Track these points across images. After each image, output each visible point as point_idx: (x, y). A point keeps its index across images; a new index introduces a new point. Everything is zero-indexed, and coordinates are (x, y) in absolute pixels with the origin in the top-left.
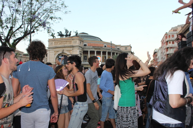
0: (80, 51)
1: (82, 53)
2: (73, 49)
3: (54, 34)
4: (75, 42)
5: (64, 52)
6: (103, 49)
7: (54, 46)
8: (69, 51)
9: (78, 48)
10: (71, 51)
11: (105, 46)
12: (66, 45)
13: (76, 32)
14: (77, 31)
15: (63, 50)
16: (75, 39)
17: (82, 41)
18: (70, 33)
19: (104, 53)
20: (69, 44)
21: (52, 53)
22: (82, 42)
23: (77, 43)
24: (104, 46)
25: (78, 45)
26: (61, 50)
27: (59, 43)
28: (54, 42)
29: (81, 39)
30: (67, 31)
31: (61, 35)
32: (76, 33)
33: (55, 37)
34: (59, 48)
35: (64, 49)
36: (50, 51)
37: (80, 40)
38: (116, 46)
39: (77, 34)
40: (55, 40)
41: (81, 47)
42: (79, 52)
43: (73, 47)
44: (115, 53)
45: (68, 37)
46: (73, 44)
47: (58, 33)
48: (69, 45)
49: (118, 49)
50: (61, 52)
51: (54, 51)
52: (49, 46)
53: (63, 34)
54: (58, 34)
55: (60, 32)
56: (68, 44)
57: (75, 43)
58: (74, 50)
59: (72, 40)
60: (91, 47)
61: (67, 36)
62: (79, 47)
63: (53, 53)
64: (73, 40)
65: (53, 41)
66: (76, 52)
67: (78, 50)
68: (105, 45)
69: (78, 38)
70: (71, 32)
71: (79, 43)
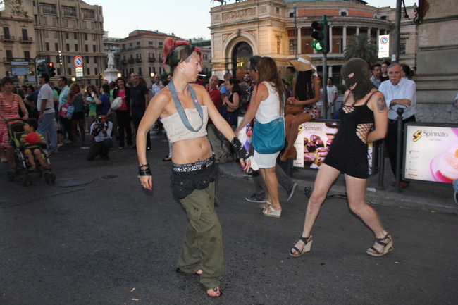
0: (275, 31)
2: (259, 27)
4: (264, 10)
5: (241, 35)
6: (335, 21)
7: (221, 22)
8: (252, 31)
9: (269, 24)
10: (255, 32)
11: (343, 14)
12: (244, 18)
15: (240, 30)
17: (280, 5)
19: (338, 31)
20: (251, 15)
21: (219, 39)
22: (280, 10)
24: (340, 15)
25: (269, 16)
26: (234, 31)
27: (230, 16)
28: (221, 15)
33: (224, 3)
34: (232, 25)
35: (241, 27)
36: (215, 35)
37: (276, 4)
38: (379, 10)
40: (222, 10)
41: (279, 21)
42: (274, 33)
43: (258, 21)
44: (367, 28)
46: (258, 14)
48: (251, 17)
49: (384, 18)
50: (235, 36)
51: (221, 34)
52: (212, 23)
56: (248, 17)
57: (263, 12)
58: (261, 29)
59: (255, 6)
60: (305, 18)
62: (272, 20)
63: (221, 39)
64: (258, 5)
65: (220, 11)
66: (265, 33)
67: (269, 28)
68: (344, 10)
71: (273, 11)
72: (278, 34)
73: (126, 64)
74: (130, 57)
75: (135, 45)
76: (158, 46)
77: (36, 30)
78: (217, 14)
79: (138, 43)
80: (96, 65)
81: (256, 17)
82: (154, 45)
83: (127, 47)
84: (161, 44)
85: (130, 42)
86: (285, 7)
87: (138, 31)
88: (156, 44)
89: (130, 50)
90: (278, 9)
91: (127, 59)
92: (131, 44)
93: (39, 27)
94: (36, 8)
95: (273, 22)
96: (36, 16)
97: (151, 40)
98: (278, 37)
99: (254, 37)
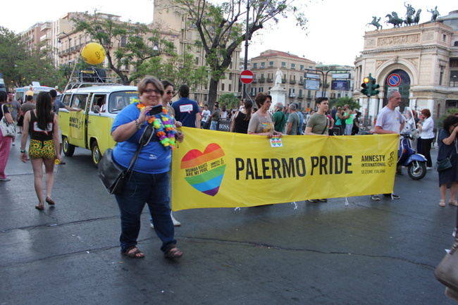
0: (440, 60)
1: (447, 65)
2: (421, 55)
3: (379, 20)
4: (429, 37)
5: (399, 62)
7: (376, 47)
8: (412, 59)
9: (435, 52)
10: (416, 60)
12: (405, 45)
13: (434, 10)
14: (436, 8)
15: (398, 57)
16: (428, 30)
17: (447, 32)
18: (418, 14)
20: (413, 41)
21: (371, 65)
22: (447, 37)
23: (435, 38)
25: (436, 43)
26: (392, 57)
27: (388, 41)
28: (377, 39)
29: (445, 29)
30: (410, 10)
31: (395, 21)
32: (433, 12)
33: (380, 27)
34: (388, 52)
35: (399, 54)
36: (367, 60)
39: (435, 17)
40: (379, 35)
41: (445, 49)
42: (438, 62)
43: (422, 49)
45: (411, 24)
46: (422, 41)
47: (389, 16)
48: (413, 44)
50: (393, 62)
51: (375, 60)
52: (365, 48)
53: (399, 17)
54: (388, 19)
55: (394, 14)
56: (410, 43)
57: (429, 39)
58: (423, 57)
59: (421, 33)
61: (409, 21)
62: (439, 48)
63: (374, 65)
64: (423, 31)
65: (375, 36)
66: (428, 62)
67: (435, 56)
69: (437, 26)
70: (420, 11)
71: (440, 38)
72: (442, 63)
73: (255, 83)
74: (260, 76)
75: (267, 65)
76: (290, 67)
77: (181, 43)
78: (372, 38)
79: (271, 63)
80: (230, 82)
81: (419, 43)
82: (286, 66)
83: (259, 66)
84: (293, 65)
85: (263, 61)
86: (452, 34)
87: (271, 51)
88: (288, 66)
89: (261, 69)
90: (445, 36)
91: (257, 78)
92: (263, 64)
93: (184, 41)
94: (184, 23)
95: (439, 50)
96: (182, 30)
97: (284, 61)
98: (442, 67)
99: (415, 65)
